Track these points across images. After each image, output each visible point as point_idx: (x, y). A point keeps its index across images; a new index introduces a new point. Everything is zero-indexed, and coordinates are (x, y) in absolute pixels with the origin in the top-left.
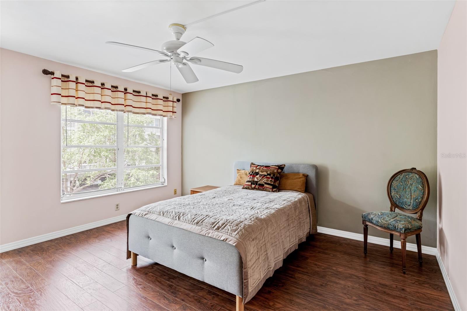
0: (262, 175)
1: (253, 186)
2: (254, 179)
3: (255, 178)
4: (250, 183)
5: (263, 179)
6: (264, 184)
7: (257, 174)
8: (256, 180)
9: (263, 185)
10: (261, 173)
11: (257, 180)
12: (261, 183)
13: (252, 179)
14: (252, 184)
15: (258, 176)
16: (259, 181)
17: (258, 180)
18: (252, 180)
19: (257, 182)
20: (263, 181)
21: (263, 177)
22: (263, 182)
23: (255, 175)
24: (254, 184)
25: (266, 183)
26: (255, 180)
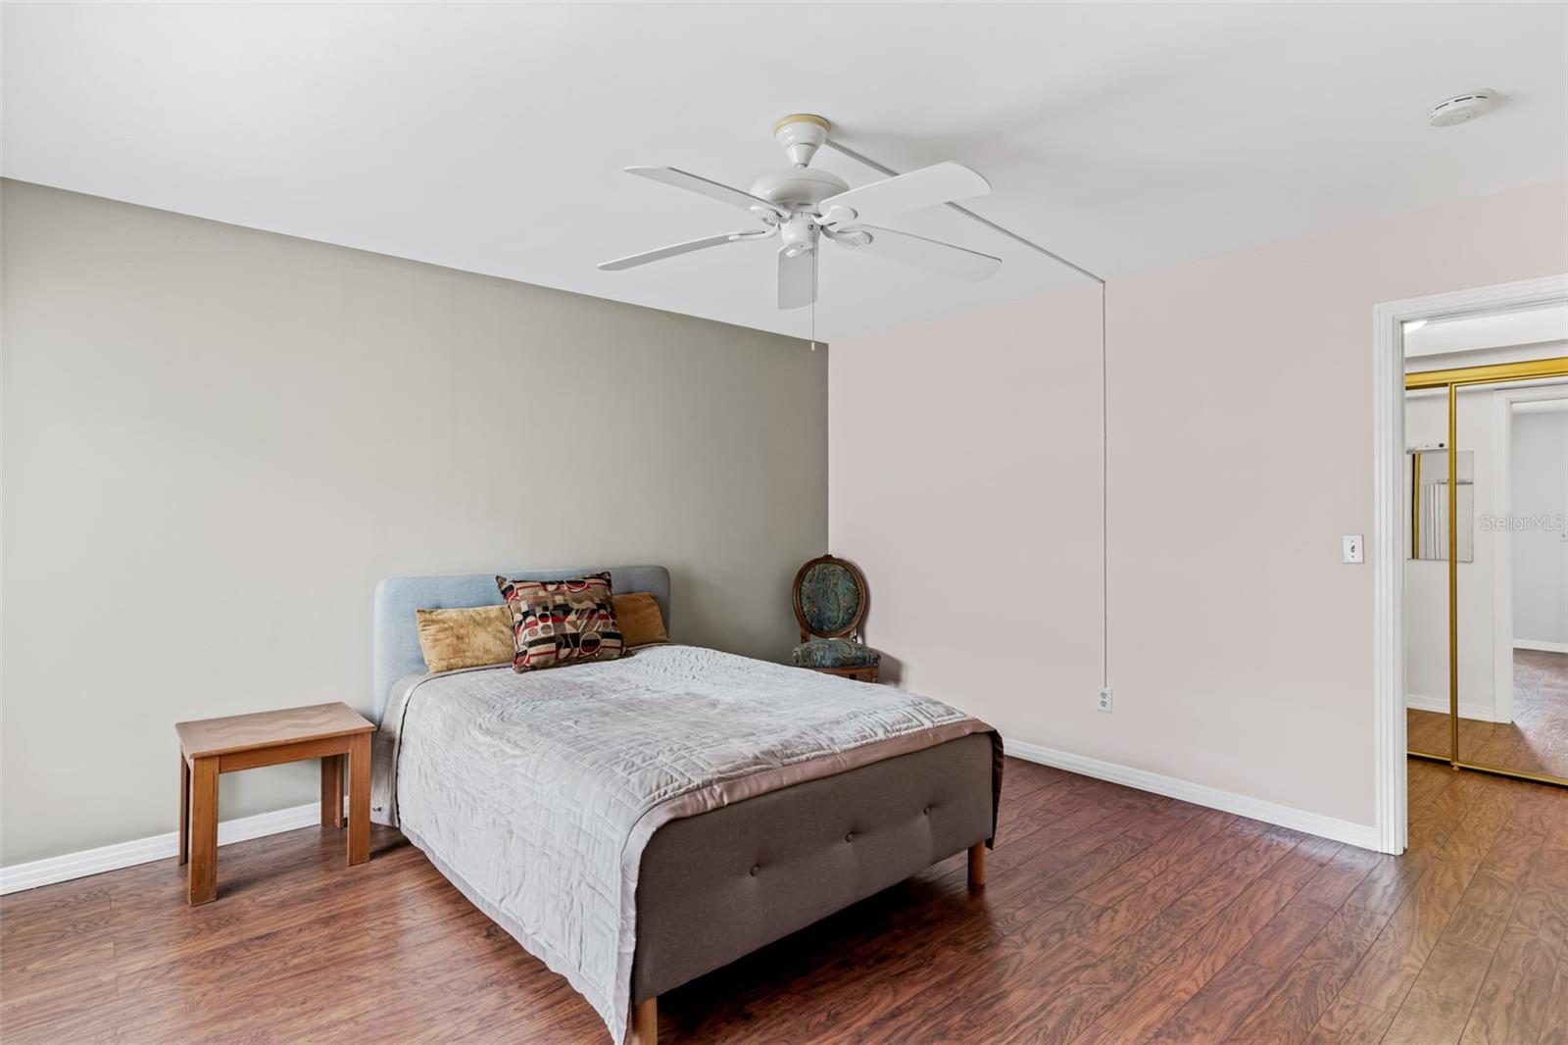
0: (583, 610)
1: (564, 652)
2: (565, 629)
3: (567, 626)
4: (554, 644)
5: (591, 623)
6: (599, 637)
7: (566, 610)
8: (570, 629)
9: (596, 642)
10: (576, 606)
11: (574, 631)
12: (589, 638)
13: (555, 631)
14: (559, 647)
15: (572, 617)
16: (583, 632)
17: (577, 628)
18: (558, 633)
19: (576, 637)
20: (595, 630)
21: (590, 618)
22: (597, 632)
23: (562, 616)
24: (567, 646)
25: (605, 635)
26: (568, 632)
